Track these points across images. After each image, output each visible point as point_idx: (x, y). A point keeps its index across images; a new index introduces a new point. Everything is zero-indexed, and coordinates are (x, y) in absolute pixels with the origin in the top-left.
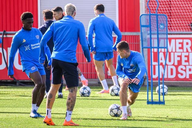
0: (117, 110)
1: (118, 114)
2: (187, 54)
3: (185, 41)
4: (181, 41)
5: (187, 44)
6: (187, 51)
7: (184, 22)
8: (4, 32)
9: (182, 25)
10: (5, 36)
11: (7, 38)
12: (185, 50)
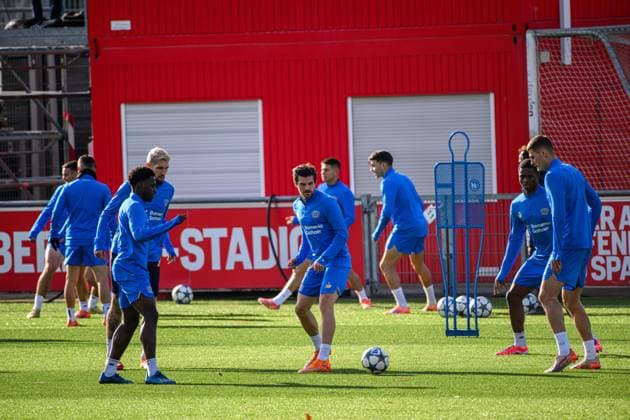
2: (607, 234)
5: (607, 214)
6: (608, 228)
8: (273, 196)
10: (273, 205)
11: (276, 208)
12: (603, 227)
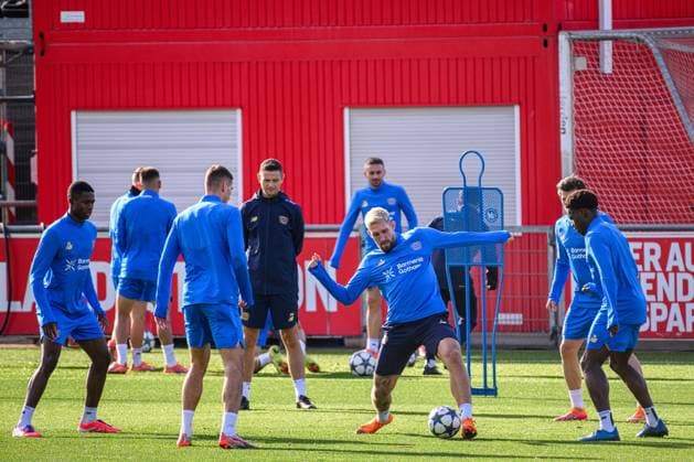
0: (450, 416)
1: (454, 426)
2: (652, 276)
3: (648, 246)
4: (638, 245)
5: (652, 252)
6: (653, 270)
7: (663, 201)
9: (660, 208)
12: (647, 267)
